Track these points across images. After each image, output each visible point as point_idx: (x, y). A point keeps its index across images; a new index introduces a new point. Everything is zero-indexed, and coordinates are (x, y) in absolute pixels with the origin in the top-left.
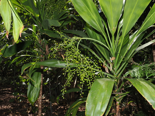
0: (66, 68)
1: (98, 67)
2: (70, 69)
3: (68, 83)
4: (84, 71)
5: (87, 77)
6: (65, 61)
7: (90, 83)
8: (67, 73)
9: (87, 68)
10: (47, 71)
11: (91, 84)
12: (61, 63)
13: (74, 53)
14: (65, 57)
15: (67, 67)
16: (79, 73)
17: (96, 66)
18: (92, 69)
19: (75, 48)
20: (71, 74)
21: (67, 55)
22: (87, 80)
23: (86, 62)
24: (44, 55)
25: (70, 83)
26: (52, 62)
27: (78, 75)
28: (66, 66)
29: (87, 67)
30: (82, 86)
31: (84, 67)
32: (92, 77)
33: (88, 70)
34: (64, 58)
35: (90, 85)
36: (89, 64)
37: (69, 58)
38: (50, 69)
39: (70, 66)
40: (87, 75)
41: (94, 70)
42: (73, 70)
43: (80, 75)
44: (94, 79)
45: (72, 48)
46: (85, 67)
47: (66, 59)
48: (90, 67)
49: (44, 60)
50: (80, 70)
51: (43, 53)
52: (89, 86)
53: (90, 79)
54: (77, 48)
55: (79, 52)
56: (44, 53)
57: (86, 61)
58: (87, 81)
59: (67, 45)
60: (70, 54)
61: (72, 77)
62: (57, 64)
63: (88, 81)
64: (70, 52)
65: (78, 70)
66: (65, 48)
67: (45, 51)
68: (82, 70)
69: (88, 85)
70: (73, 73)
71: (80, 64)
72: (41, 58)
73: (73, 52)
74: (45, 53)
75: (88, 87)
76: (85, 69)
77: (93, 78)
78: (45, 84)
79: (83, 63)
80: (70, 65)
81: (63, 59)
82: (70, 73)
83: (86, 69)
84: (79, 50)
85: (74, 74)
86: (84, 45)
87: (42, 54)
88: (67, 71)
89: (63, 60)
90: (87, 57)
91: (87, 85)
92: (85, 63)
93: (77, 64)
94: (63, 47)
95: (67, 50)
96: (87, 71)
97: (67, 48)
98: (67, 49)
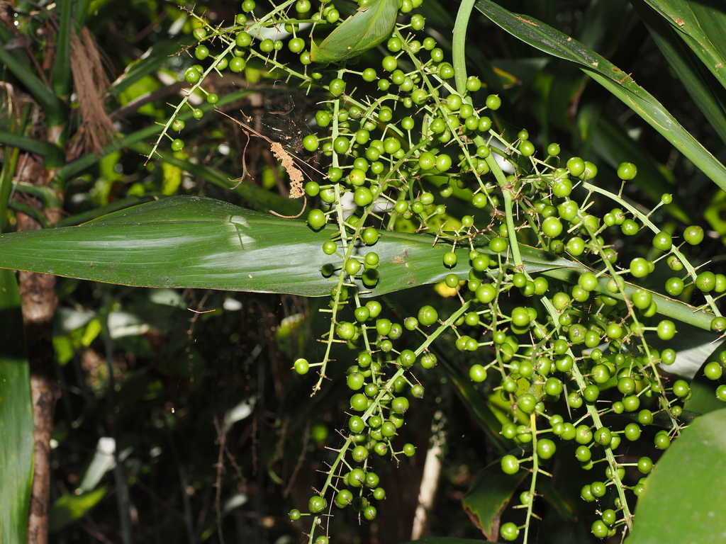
0: (326, 301)
1: (706, 281)
2: (375, 308)
3: (356, 476)
4: (540, 331)
5: (573, 401)
6: (317, 218)
7: (616, 475)
8: (345, 357)
9: (580, 294)
10: (91, 359)
11: (631, 478)
12: (263, 241)
13: (418, 114)
14: (316, 167)
15: (338, 281)
16: (485, 356)
17: (679, 261)
18: (642, 297)
19: (424, 55)
20: (388, 372)
21: (338, 144)
22: (583, 434)
23: (565, 223)
24: (60, 155)
25: (373, 479)
26: (161, 227)
27: (478, 373)
28: (329, 270)
29: (575, 277)
30: (527, 499)
31: (541, 286)
32: (632, 403)
33: (584, 313)
34: (296, 176)
35: (612, 491)
36: (596, 246)
37: (358, 177)
38: (121, 325)
39: (371, 274)
40: (577, 376)
41: (658, 319)
42: (412, 324)
43: (495, 378)
44: (661, 423)
45: (390, 63)
46: (556, 286)
47: (328, 195)
48: (615, 284)
49: (53, 216)
50: (495, 311)
51: (41, 134)
52: (607, 500)
53: (614, 422)
54: (448, 58)
55: (478, 99)
56: (55, 135)
57: (568, 208)
58: (574, 444)
59: (332, 27)
60: (375, 134)
61: (401, 404)
62: (216, 260)
63: (598, 450)
64: (372, 113)
65: (473, 319)
66: (313, 66)
67: (67, 114)
68: (521, 316)
69: (599, 489)
70: (408, 357)
71: (498, 245)
72: (21, 194)
73: (399, 113)
74: (69, 133)
75: (589, 512)
76: (558, 307)
77: (646, 417)
78: (66, 511)
79: (528, 238)
80: (370, 257)
81: (295, 194)
82: (379, 355)
83: (562, 300)
84: (475, 84)
85: (429, 361)
86: (529, 23)
87: (28, 143)
88: (347, 330)
89: (289, 208)
90: (575, 165)
91: (587, 493)
92: (553, 227)
93: (462, 245)
94: (287, 56)
95: (337, 86)
96: (578, 333)
97: (332, 57)
98: (329, 70)
